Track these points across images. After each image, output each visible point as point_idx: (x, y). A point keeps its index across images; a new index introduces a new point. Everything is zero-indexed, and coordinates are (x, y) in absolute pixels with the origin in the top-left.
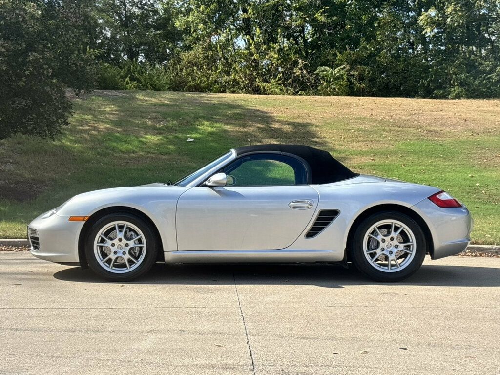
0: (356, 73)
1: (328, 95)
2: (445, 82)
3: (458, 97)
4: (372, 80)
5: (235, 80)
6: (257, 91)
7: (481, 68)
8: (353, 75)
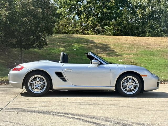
0: (116, 28)
1: (107, 35)
2: (144, 31)
3: (148, 36)
4: (121, 31)
5: (77, 30)
6: (84, 34)
7: (155, 27)
8: (115, 29)
